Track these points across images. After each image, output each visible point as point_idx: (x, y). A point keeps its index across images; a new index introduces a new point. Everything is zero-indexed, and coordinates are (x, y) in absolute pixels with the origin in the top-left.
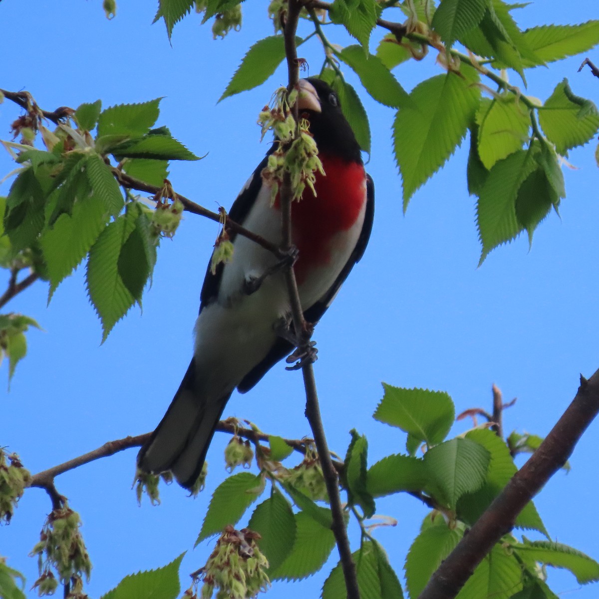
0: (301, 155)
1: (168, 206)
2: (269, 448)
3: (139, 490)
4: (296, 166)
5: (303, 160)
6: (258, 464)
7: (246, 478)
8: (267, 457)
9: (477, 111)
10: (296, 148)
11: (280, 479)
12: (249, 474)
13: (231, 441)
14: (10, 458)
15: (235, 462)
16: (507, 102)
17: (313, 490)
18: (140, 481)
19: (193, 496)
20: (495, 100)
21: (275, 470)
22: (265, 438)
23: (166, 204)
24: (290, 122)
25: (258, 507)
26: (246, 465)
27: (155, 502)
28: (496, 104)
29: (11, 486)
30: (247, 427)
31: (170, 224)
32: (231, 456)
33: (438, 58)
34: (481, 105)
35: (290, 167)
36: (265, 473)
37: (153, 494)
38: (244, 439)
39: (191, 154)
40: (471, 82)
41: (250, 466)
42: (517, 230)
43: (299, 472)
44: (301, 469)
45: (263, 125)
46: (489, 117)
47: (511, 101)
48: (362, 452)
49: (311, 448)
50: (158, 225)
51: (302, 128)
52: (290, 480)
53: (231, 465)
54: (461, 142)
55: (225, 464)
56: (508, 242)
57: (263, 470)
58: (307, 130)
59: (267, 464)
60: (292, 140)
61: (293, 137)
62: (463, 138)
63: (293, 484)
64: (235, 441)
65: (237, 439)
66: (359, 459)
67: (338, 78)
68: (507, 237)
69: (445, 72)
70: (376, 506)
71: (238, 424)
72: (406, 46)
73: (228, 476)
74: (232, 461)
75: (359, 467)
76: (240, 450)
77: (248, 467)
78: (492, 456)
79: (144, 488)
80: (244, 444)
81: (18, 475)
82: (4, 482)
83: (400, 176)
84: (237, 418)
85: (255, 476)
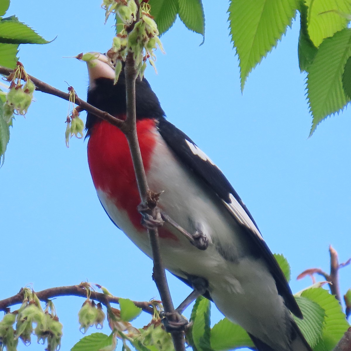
0: (143, 36)
1: (21, 86)
2: (119, 309)
4: (138, 45)
5: (145, 40)
6: (110, 324)
7: (99, 338)
8: (117, 318)
10: (138, 29)
11: (131, 339)
12: (101, 334)
13: (84, 304)
15: (88, 323)
17: (161, 347)
21: (125, 330)
22: (116, 301)
23: (19, 84)
24: (132, 6)
26: (99, 326)
30: (99, 291)
31: (22, 103)
32: (84, 318)
35: (133, 48)
36: (117, 333)
38: (96, 302)
39: (41, 38)
41: (102, 327)
42: (345, 103)
43: (148, 331)
44: (149, 328)
45: (106, 8)
48: (206, 311)
49: (159, 309)
50: (11, 104)
51: (143, 11)
52: (139, 338)
53: (85, 326)
54: (292, 23)
55: (80, 326)
56: (336, 113)
57: (114, 330)
58: (148, 12)
59: (118, 325)
60: (134, 23)
61: (135, 19)
62: (293, 19)
63: (142, 342)
64: (88, 303)
65: (89, 302)
68: (335, 109)
71: (90, 289)
73: (82, 337)
74: (86, 323)
75: (204, 325)
76: (92, 312)
77: (101, 328)
78: (326, 313)
80: (96, 307)
83: (237, 56)
84: (89, 283)
85: (107, 336)
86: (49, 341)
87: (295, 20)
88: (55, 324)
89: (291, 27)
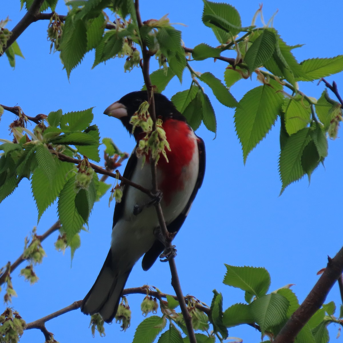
2: (167, 301)
3: (93, 328)
6: (162, 311)
7: (155, 319)
8: (166, 307)
9: (283, 105)
11: (175, 319)
12: (157, 317)
13: (145, 299)
14: (14, 314)
15: (147, 310)
16: (298, 100)
18: (93, 323)
19: (124, 330)
20: (291, 100)
21: (171, 314)
22: (164, 296)
25: (162, 335)
26: (155, 312)
27: (102, 335)
28: (292, 101)
29: (15, 330)
30: (155, 290)
32: (144, 307)
33: (258, 77)
34: (285, 102)
36: (166, 316)
37: (101, 330)
38: (153, 297)
40: (278, 89)
41: (157, 312)
46: (289, 108)
47: (300, 100)
48: (220, 302)
49: (191, 301)
52: (179, 319)
53: (146, 312)
54: (275, 123)
55: (142, 312)
57: (164, 314)
59: (166, 311)
62: (276, 120)
63: (181, 321)
64: (147, 299)
65: (148, 298)
66: (218, 307)
67: (200, 90)
69: (262, 85)
70: (229, 333)
71: (150, 290)
72: (238, 71)
73: (145, 318)
74: (145, 310)
75: (218, 311)
76: (150, 303)
79: (96, 327)
80: (153, 300)
81: (18, 323)
82: (11, 328)
84: (148, 286)
85: (160, 318)
86: (124, 321)
87: (277, 121)
88: (127, 311)
89: (274, 126)
